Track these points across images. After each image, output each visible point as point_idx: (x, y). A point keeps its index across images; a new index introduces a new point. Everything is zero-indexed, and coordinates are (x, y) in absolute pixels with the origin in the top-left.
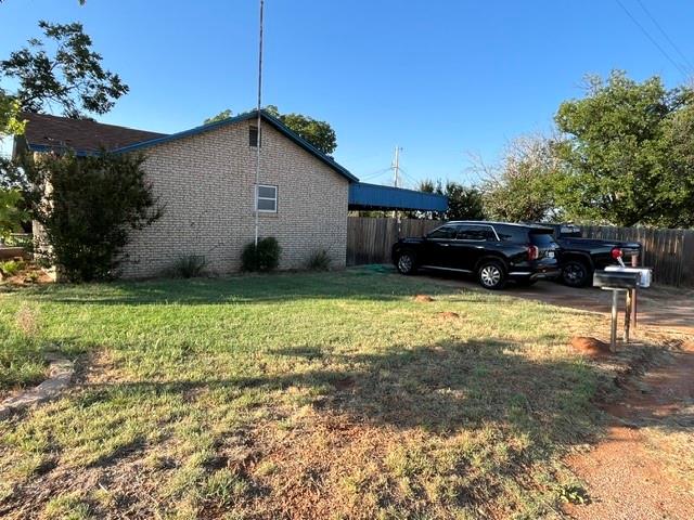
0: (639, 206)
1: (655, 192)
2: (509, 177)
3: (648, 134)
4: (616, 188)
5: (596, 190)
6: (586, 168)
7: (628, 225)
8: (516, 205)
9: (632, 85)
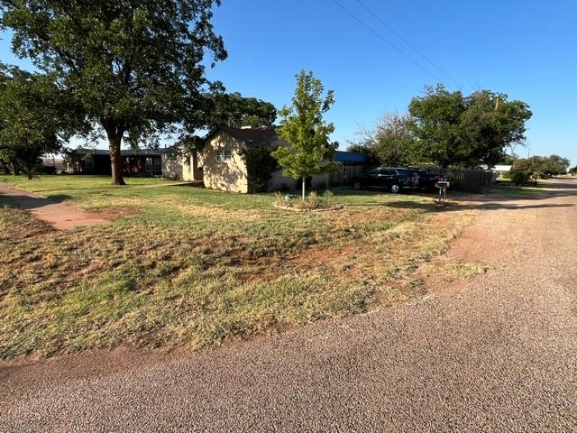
0: (449, 157)
1: (457, 150)
2: (381, 139)
3: (454, 121)
4: (439, 148)
5: (429, 149)
6: (424, 137)
7: (444, 167)
8: (385, 155)
9: (447, 93)
